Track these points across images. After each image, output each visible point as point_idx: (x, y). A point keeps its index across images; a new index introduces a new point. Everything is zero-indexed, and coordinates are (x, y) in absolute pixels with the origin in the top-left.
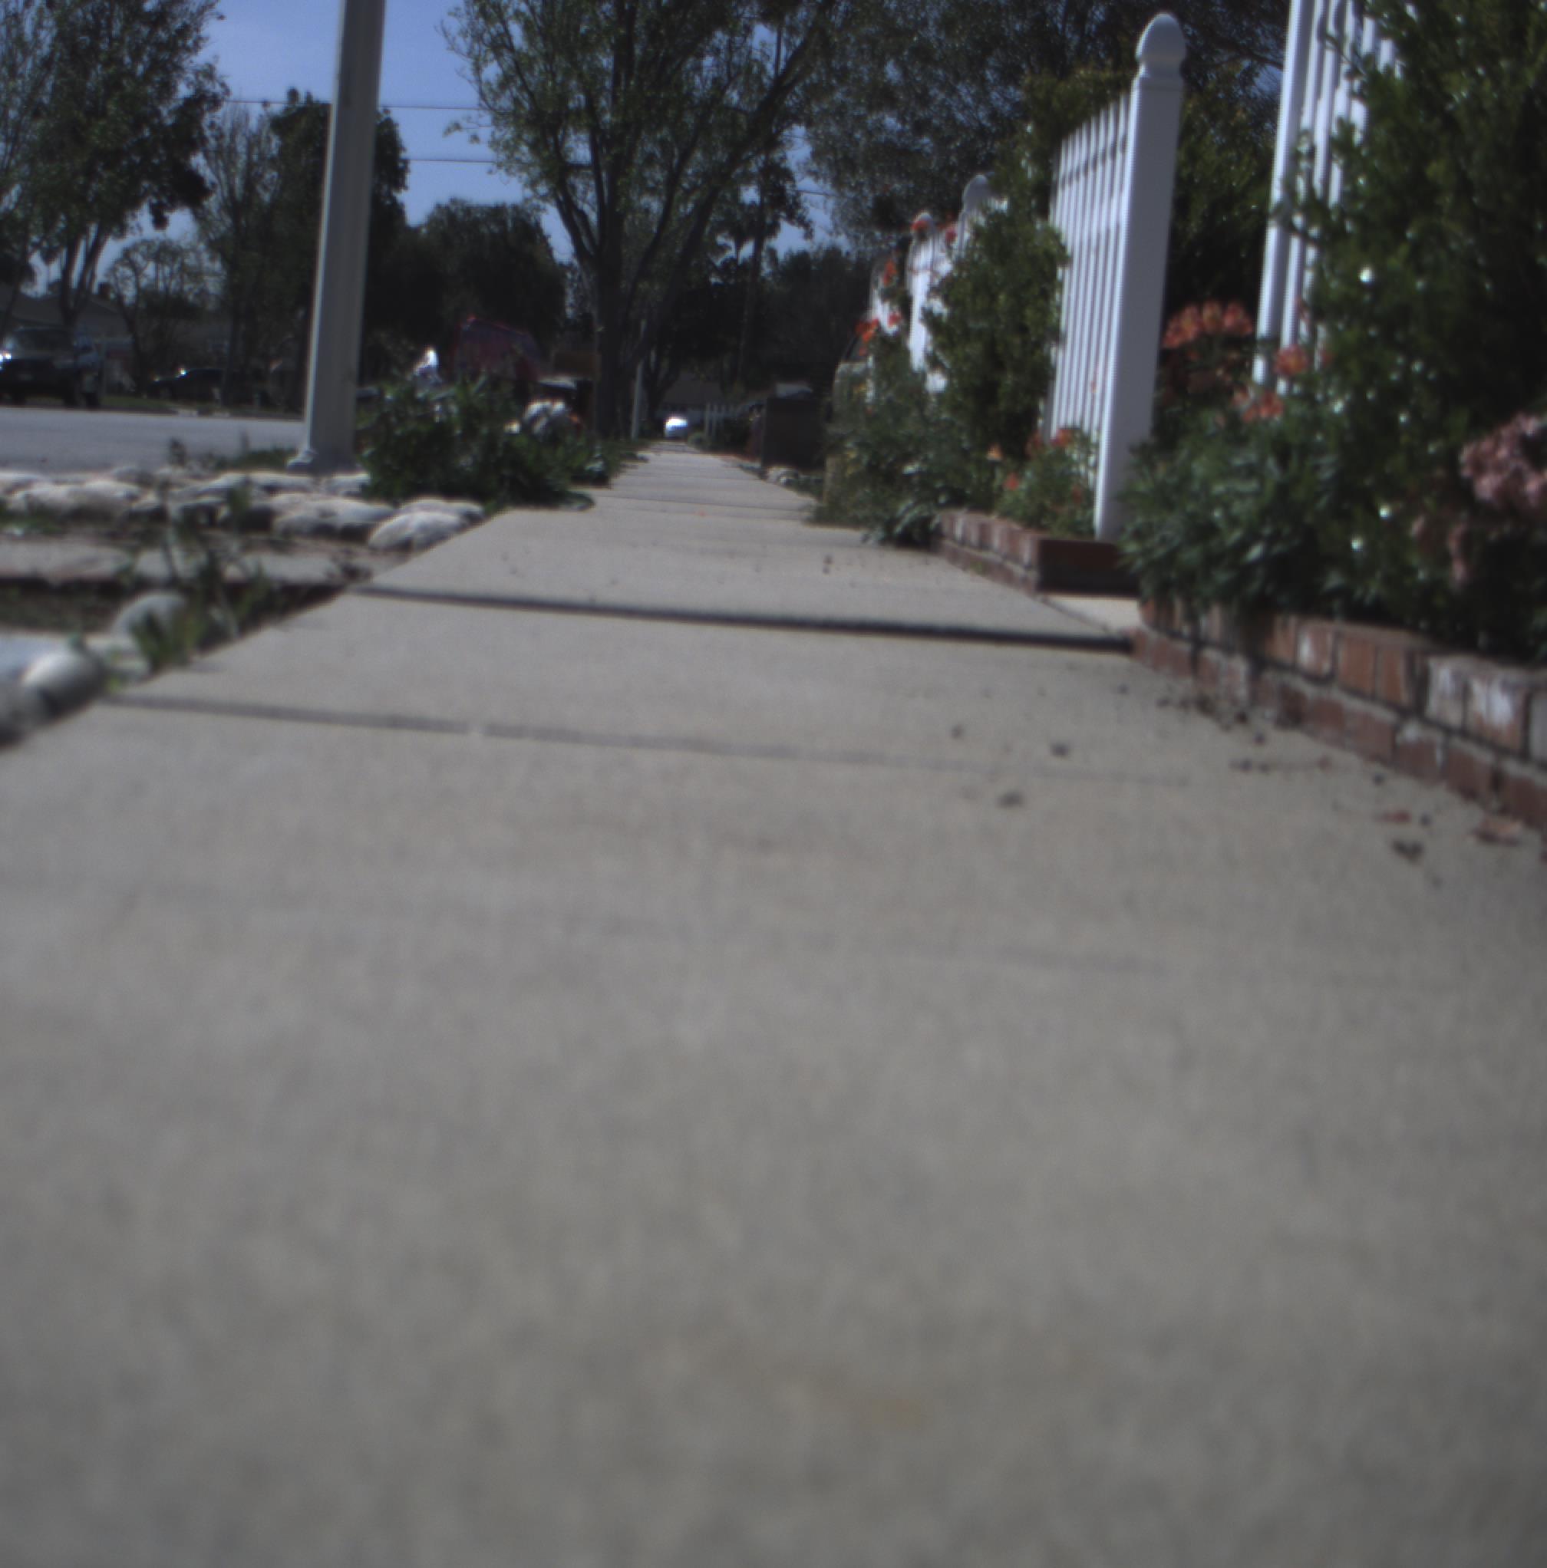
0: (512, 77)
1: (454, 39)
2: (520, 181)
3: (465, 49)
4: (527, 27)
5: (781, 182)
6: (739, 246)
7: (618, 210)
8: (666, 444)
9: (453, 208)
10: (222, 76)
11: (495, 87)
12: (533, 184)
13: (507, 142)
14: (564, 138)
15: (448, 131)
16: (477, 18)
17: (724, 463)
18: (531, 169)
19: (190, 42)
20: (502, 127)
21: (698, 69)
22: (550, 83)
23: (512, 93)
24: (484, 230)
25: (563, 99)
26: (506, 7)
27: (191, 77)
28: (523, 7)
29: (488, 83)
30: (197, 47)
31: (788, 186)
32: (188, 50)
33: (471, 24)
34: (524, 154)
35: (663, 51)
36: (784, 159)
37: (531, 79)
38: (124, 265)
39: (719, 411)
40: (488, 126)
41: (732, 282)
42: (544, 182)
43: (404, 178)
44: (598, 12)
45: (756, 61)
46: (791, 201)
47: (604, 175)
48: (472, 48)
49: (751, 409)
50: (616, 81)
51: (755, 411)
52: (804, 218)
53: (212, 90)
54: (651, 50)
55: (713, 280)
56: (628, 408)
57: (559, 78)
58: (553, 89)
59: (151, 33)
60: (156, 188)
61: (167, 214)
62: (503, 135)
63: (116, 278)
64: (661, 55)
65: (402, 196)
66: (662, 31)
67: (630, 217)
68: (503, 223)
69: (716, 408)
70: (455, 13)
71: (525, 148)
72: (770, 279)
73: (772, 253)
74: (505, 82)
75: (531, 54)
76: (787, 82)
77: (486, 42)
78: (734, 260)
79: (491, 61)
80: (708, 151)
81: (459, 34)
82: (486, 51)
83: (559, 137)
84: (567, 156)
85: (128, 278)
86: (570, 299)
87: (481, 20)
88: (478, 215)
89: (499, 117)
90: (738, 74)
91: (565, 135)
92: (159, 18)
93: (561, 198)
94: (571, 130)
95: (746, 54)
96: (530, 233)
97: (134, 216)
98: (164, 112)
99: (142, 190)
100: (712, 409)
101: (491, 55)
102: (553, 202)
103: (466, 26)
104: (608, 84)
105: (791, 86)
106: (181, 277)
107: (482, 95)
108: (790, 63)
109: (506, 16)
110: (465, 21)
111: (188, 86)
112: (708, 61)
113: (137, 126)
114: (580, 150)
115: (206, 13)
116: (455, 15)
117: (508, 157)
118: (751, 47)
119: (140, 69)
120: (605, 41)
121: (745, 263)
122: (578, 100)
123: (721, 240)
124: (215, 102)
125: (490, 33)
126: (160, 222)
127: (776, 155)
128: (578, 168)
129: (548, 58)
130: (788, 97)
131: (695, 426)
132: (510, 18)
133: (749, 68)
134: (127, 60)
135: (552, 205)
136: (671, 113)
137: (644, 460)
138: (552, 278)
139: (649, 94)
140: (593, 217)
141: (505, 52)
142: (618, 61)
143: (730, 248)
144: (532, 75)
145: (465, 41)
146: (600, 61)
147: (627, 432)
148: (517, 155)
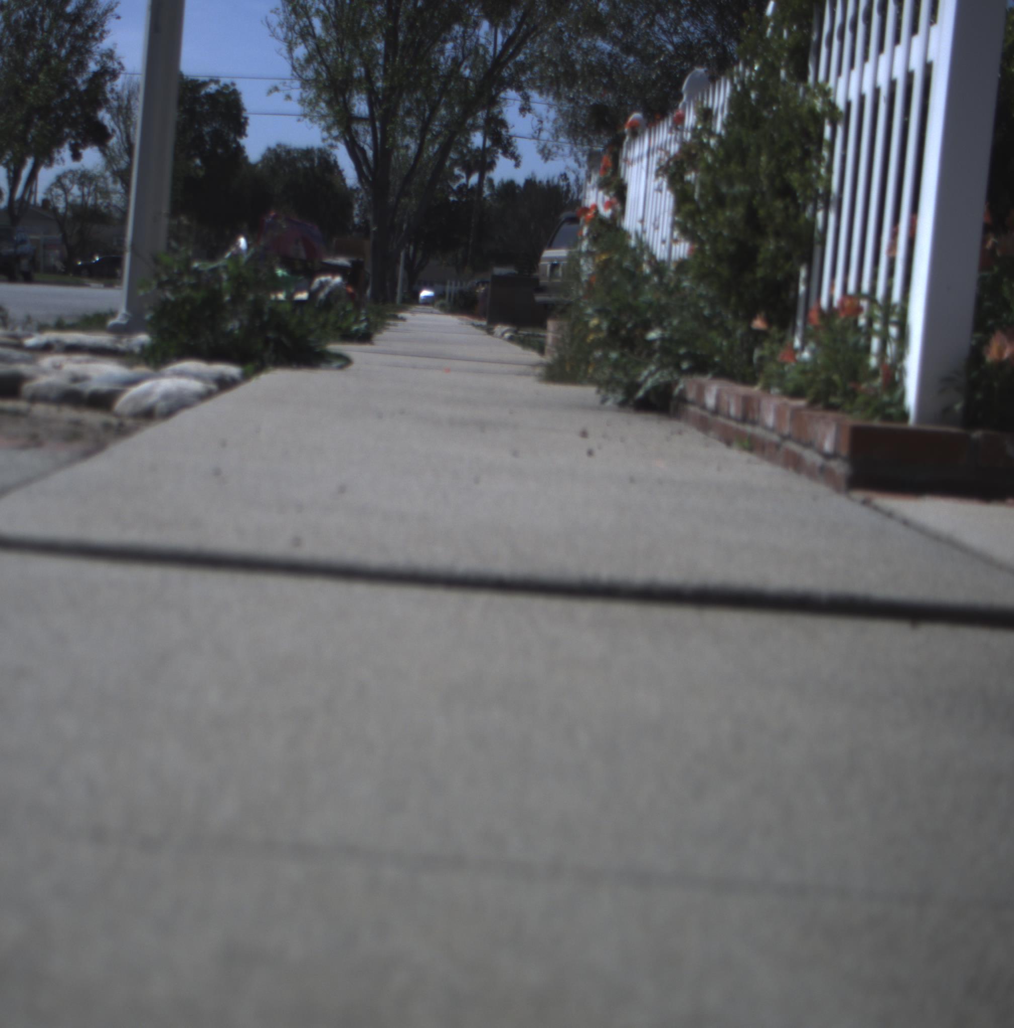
0: (314, 56)
1: (275, 29)
2: (320, 127)
3: (282, 36)
4: (324, 20)
5: (499, 129)
6: (468, 177)
7: (387, 147)
8: (421, 307)
9: (279, 150)
10: (119, 58)
11: (303, 62)
12: (328, 129)
13: (311, 100)
14: (349, 97)
15: (270, 92)
16: (290, 15)
17: (459, 321)
18: (328, 118)
19: (97, 34)
20: (307, 90)
21: (442, 52)
22: (340, 60)
23: (314, 66)
24: (299, 165)
25: (349, 70)
26: (311, 7)
27: (98, 57)
28: (322, 7)
29: (298, 59)
30: (102, 37)
31: (503, 132)
32: (95, 39)
33: (287, 19)
34: (322, 108)
35: (418, 38)
36: (501, 112)
37: (328, 58)
38: (57, 187)
39: (456, 285)
40: (297, 89)
41: (464, 200)
42: (336, 128)
43: (245, 129)
44: (373, 11)
45: (482, 45)
46: (505, 142)
47: (378, 124)
48: (287, 35)
49: (478, 284)
50: (386, 58)
51: (480, 285)
52: (514, 153)
53: (112, 67)
54: (410, 36)
55: (451, 198)
56: (395, 285)
57: (347, 57)
58: (342, 63)
59: (71, 28)
60: (74, 133)
61: (81, 151)
62: (308, 96)
63: (52, 195)
64: (417, 40)
65: (243, 141)
66: (418, 24)
67: (395, 154)
68: (312, 160)
69: (453, 283)
70: (275, 11)
71: (323, 105)
72: (489, 198)
73: (491, 181)
74: (309, 60)
75: (328, 40)
76: (502, 60)
77: (296, 32)
78: (465, 185)
79: (300, 44)
80: (450, 107)
81: (278, 25)
82: (296, 38)
83: (347, 96)
84: (352, 110)
85: (60, 196)
86: (356, 210)
87: (293, 16)
88: (296, 155)
89: (305, 83)
90: (470, 54)
91: (351, 96)
92: (76, 18)
93: (348, 138)
94: (355, 92)
95: (475, 40)
96: (329, 167)
97: (59, 152)
98: (79, 81)
99: (65, 135)
100: (451, 284)
101: (300, 40)
102: (343, 141)
103: (282, 20)
104: (381, 61)
105: (505, 63)
106: (96, 195)
107: (294, 68)
108: (505, 46)
109: (310, 14)
110: (282, 17)
111: (96, 63)
112: (449, 46)
113: (61, 92)
114: (360, 106)
115: (108, 14)
116: (275, 12)
117: (311, 110)
118: (478, 36)
119: (63, 52)
120: (378, 31)
121: (472, 188)
122: (359, 72)
123: (457, 171)
124: (114, 75)
125: (299, 25)
126: (76, 156)
127: (495, 110)
128: (360, 119)
129: (340, 42)
130: (504, 70)
131: (439, 296)
132: (312, 16)
133: (477, 52)
134: (54, 46)
135: (341, 143)
136: (423, 79)
137: (403, 319)
138: (345, 197)
139: (408, 67)
140: (370, 153)
141: (309, 38)
142: (388, 45)
143: (463, 177)
144: (329, 55)
145: (282, 31)
146: (375, 45)
147: (393, 300)
148: (317, 109)
